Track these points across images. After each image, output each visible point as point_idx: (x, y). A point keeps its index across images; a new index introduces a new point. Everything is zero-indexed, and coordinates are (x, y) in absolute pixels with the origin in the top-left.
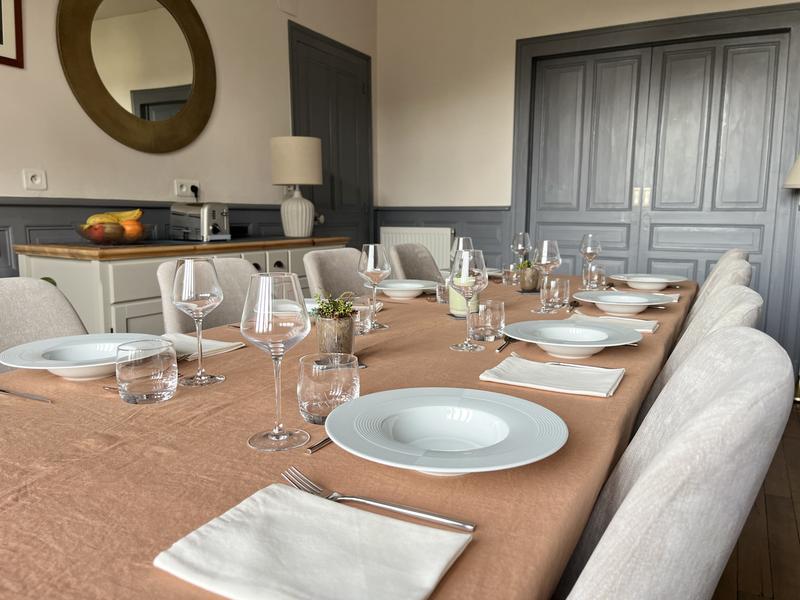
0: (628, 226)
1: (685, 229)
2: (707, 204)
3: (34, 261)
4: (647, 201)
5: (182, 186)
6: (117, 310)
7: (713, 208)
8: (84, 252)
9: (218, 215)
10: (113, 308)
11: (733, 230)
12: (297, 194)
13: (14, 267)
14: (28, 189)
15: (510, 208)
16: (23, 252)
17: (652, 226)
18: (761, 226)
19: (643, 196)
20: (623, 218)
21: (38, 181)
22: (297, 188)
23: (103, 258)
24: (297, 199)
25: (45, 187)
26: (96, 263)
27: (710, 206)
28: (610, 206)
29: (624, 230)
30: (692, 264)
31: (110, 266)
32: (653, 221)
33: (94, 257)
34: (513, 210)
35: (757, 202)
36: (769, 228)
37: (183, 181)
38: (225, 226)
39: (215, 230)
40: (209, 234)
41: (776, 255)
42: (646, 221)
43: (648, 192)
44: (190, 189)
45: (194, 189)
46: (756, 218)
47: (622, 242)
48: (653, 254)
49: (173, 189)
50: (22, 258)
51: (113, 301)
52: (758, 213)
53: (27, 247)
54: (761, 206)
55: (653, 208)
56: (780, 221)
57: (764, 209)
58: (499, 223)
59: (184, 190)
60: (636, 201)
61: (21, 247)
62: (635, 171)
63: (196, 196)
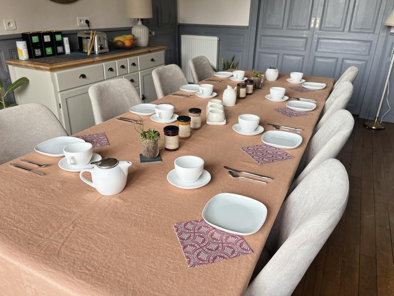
0: (307, 38)
1: (335, 41)
2: (347, 29)
3: (16, 68)
4: (317, 26)
5: (81, 21)
6: (61, 95)
7: (349, 31)
8: (42, 67)
9: (102, 40)
10: (59, 94)
11: (356, 43)
12: (140, 23)
13: (6, 71)
14: (7, 30)
15: (248, 27)
16: (11, 64)
17: (319, 39)
18: (371, 42)
19: (316, 22)
20: (305, 34)
21: (11, 25)
22: (140, 20)
23: (52, 70)
24: (140, 26)
25: (15, 28)
26: (48, 73)
27: (348, 30)
28: (298, 28)
29: (304, 40)
30: (335, 60)
31: (55, 74)
32: (319, 37)
33: (47, 70)
34: (249, 29)
35: (371, 29)
36: (374, 42)
37: (81, 18)
38: (106, 45)
39: (101, 48)
40: (98, 50)
41: (376, 57)
42: (316, 36)
43: (318, 21)
44: (85, 23)
45: (87, 22)
46: (370, 37)
47: (303, 47)
48: (317, 54)
49: (77, 23)
50: (10, 67)
51: (59, 91)
52: (370, 35)
53: (12, 62)
54: (372, 31)
55: (320, 29)
56: (380, 39)
57: (374, 33)
58: (242, 35)
59: (82, 22)
60: (312, 25)
61: (9, 62)
62: (313, 8)
63: (89, 26)
